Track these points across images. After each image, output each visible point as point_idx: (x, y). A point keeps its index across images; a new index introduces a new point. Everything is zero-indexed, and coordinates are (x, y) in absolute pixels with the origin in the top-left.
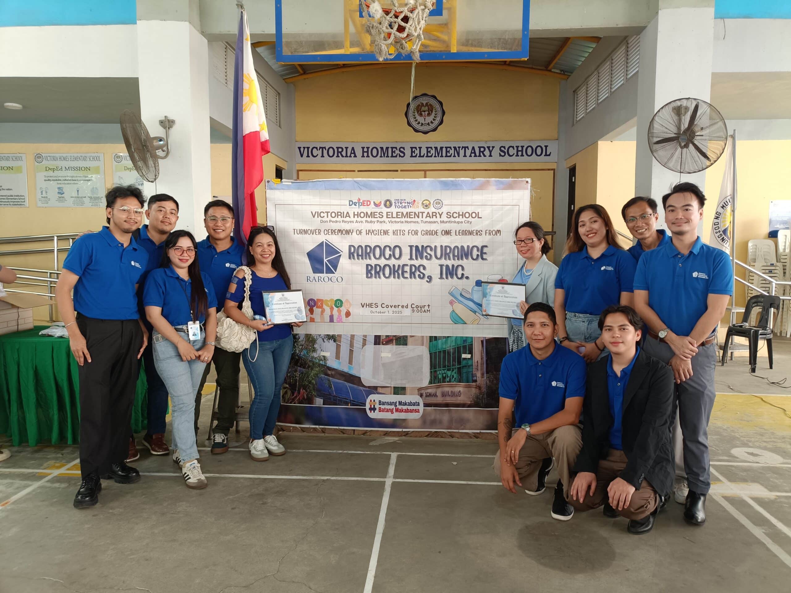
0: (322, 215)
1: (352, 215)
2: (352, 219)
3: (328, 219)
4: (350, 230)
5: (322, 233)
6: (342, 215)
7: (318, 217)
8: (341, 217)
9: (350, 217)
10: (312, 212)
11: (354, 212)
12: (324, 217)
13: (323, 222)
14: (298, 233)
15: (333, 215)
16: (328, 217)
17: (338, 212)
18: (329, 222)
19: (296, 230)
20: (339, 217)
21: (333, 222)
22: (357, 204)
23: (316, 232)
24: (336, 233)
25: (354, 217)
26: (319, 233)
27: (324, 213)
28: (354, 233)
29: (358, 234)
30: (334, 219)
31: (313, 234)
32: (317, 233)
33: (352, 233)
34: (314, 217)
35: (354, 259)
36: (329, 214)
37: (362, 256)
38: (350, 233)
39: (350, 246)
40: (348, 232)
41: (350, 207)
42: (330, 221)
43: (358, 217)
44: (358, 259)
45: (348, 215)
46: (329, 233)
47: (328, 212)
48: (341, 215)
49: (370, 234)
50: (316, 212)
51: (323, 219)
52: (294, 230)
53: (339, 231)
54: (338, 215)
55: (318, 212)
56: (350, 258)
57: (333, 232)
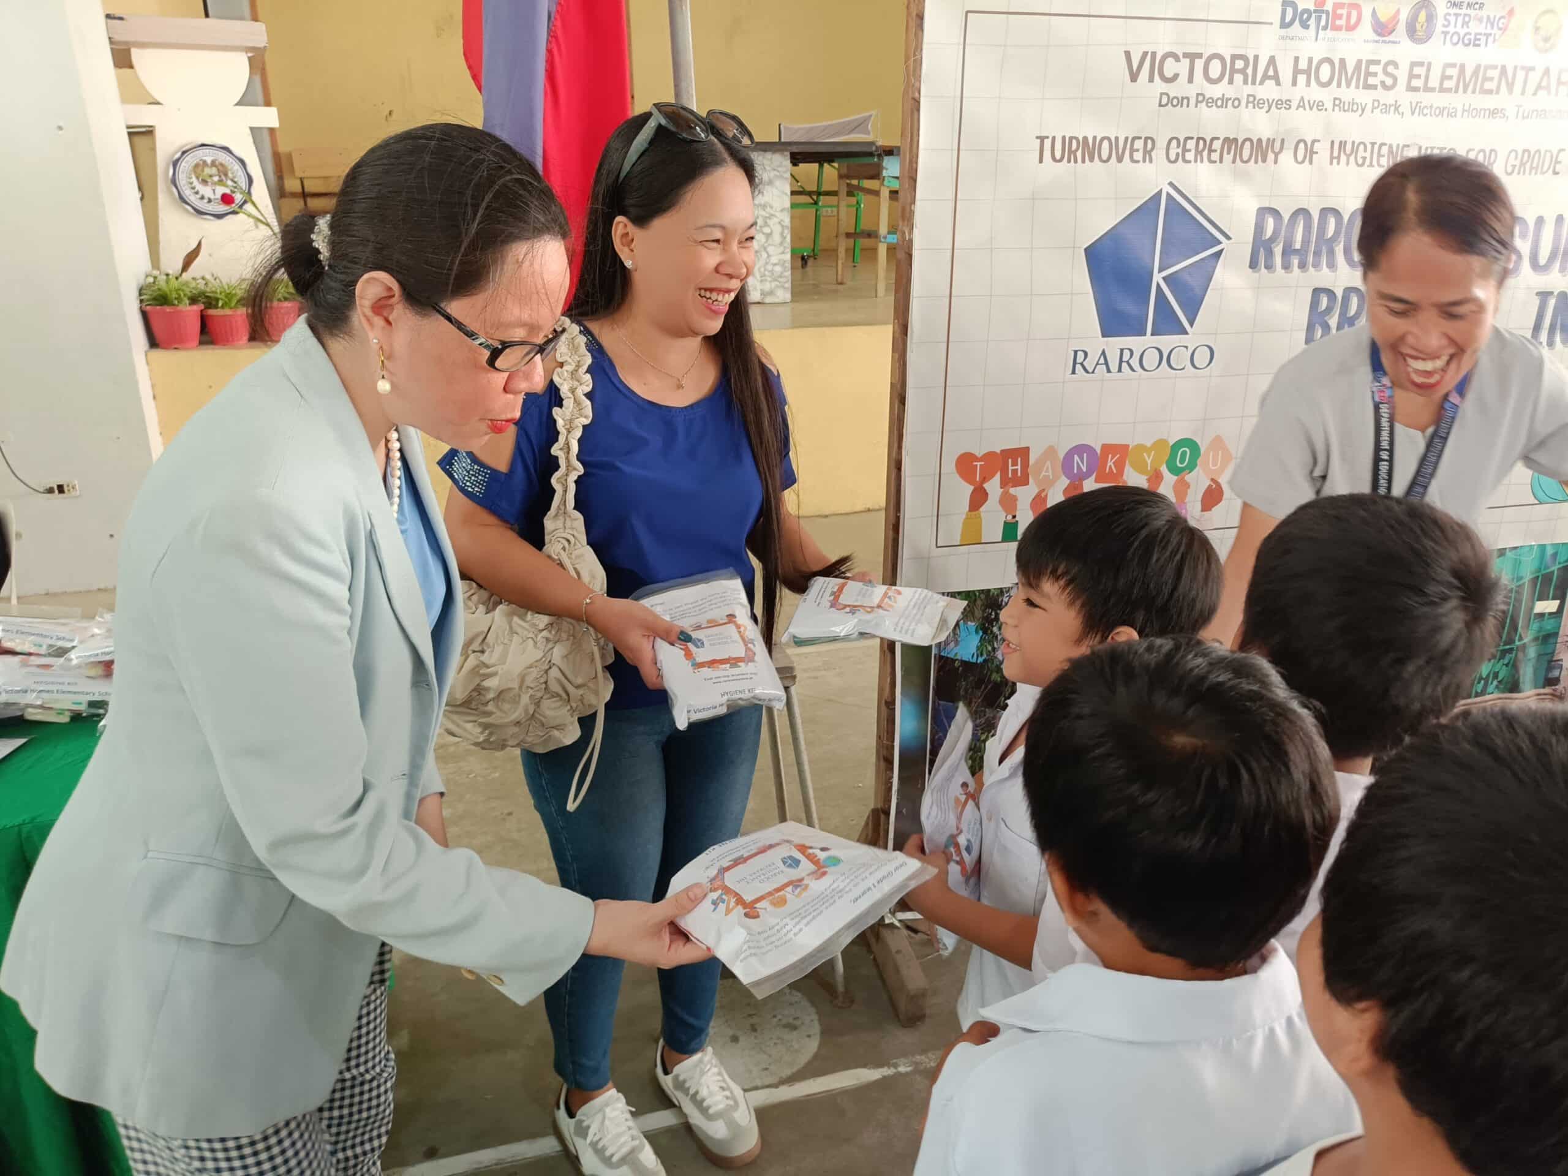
0: (1170, 67)
1: (1286, 73)
2: (1286, 91)
3: (1191, 91)
4: (1271, 142)
5: (1159, 154)
6: (1250, 71)
7: (1151, 80)
8: (1245, 82)
9: (1278, 83)
10: (1128, 54)
11: (1297, 59)
12: (1176, 76)
13: (1170, 100)
14: (1058, 155)
15: (1215, 68)
16: (1190, 80)
17: (1234, 57)
18: (1193, 102)
19: (1048, 143)
20: (1238, 78)
21: (1211, 102)
22: (1312, 22)
23: (1132, 150)
24: (1215, 156)
25: (1294, 83)
26: (1148, 154)
27: (1177, 59)
28: (1286, 157)
29: (1300, 158)
30: (1215, 91)
31: (1120, 160)
32: (1138, 156)
33: (1276, 155)
34: (1134, 77)
35: (1269, 267)
36: (1199, 64)
37: (1302, 253)
38: (1271, 156)
39: (1263, 212)
40: (1263, 149)
41: (1283, 32)
42: (1201, 98)
43: (1308, 84)
44: (1286, 267)
45: (1271, 73)
46: (1190, 156)
47: (1192, 57)
48: (1243, 71)
49: (1343, 158)
50: (1145, 54)
51: (1174, 90)
52: (1042, 139)
53: (1230, 142)
54: (1233, 71)
55: (1154, 54)
56: (1253, 265)
57: (1205, 147)
